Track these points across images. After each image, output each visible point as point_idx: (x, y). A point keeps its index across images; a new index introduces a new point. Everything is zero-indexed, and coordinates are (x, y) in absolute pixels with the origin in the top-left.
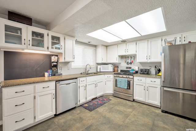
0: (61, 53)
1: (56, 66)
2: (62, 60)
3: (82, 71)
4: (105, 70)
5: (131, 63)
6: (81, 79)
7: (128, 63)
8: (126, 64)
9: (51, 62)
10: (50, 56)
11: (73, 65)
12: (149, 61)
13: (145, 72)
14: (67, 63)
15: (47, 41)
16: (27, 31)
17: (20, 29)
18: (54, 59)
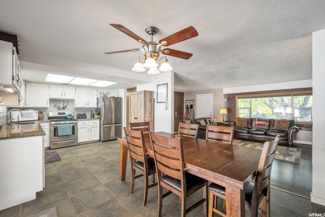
4: (29, 117)
5: (64, 108)
7: (59, 109)
8: (56, 109)
12: (87, 106)
13: (82, 117)
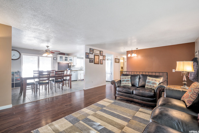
0: (72, 63)
1: (70, 67)
2: (72, 65)
3: (80, 69)
6: (79, 71)
9: (69, 65)
10: (68, 64)
11: (76, 66)
14: (74, 66)
15: (68, 59)
16: (64, 57)
17: (62, 57)
18: (70, 64)
